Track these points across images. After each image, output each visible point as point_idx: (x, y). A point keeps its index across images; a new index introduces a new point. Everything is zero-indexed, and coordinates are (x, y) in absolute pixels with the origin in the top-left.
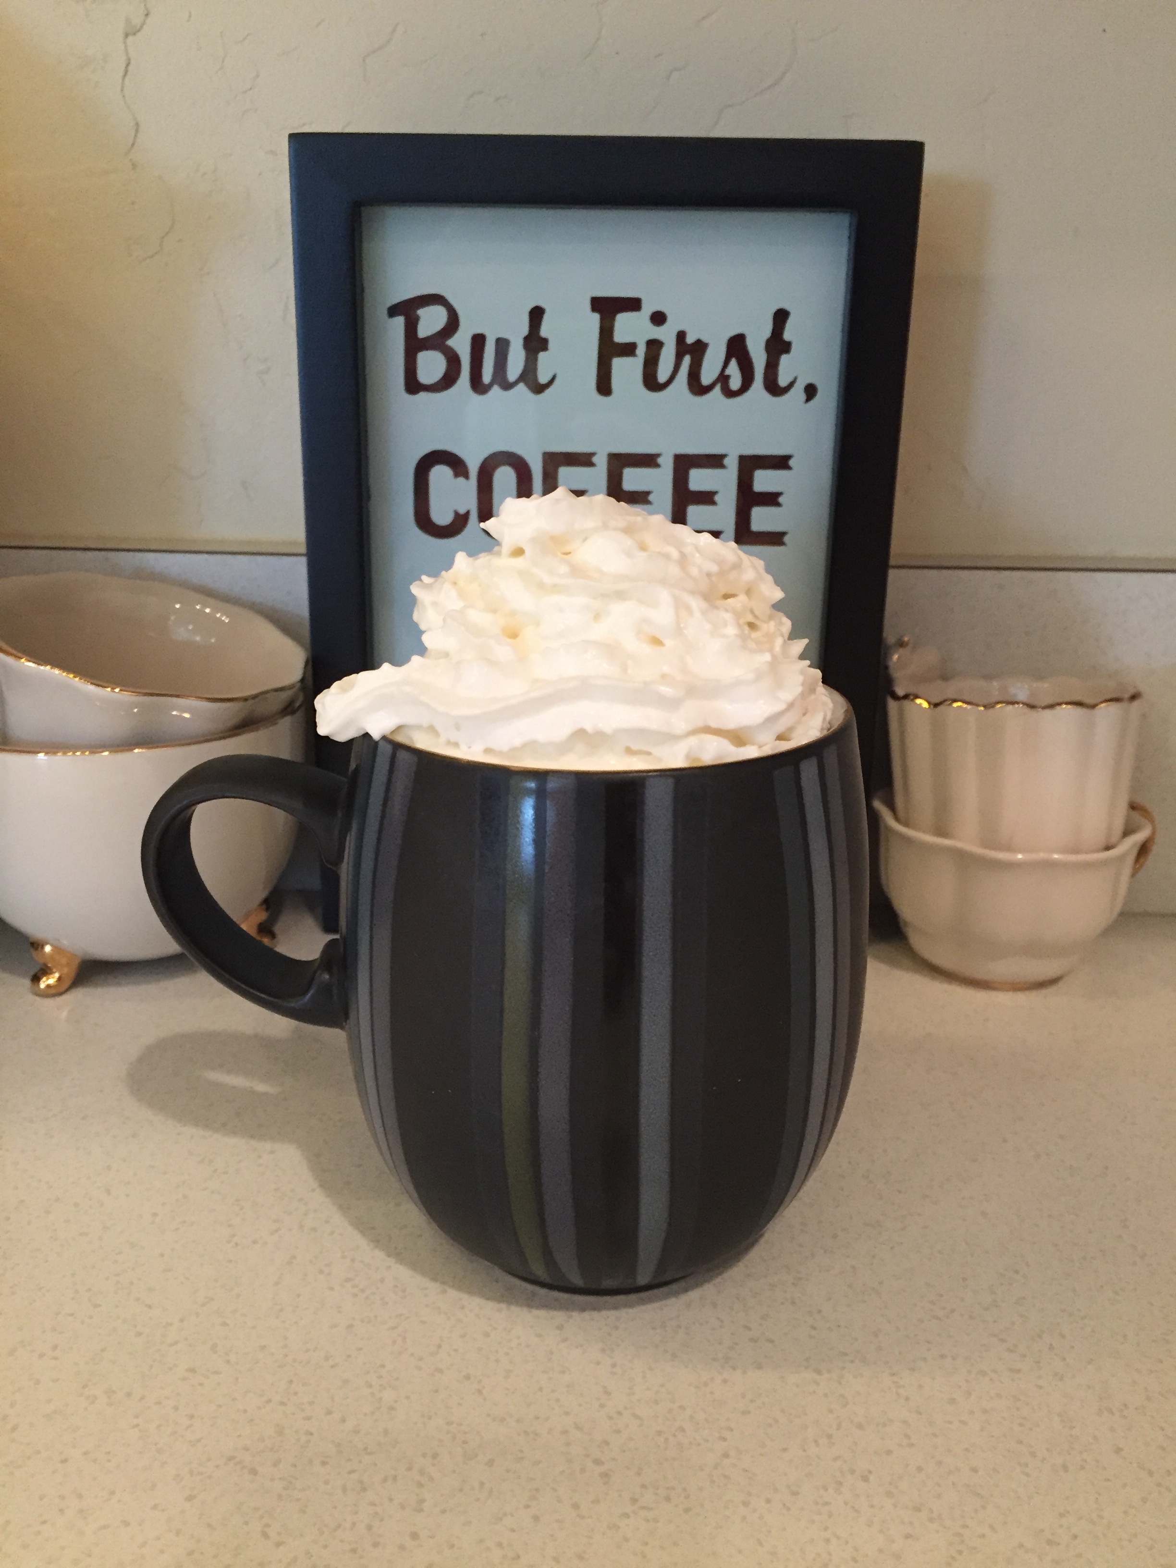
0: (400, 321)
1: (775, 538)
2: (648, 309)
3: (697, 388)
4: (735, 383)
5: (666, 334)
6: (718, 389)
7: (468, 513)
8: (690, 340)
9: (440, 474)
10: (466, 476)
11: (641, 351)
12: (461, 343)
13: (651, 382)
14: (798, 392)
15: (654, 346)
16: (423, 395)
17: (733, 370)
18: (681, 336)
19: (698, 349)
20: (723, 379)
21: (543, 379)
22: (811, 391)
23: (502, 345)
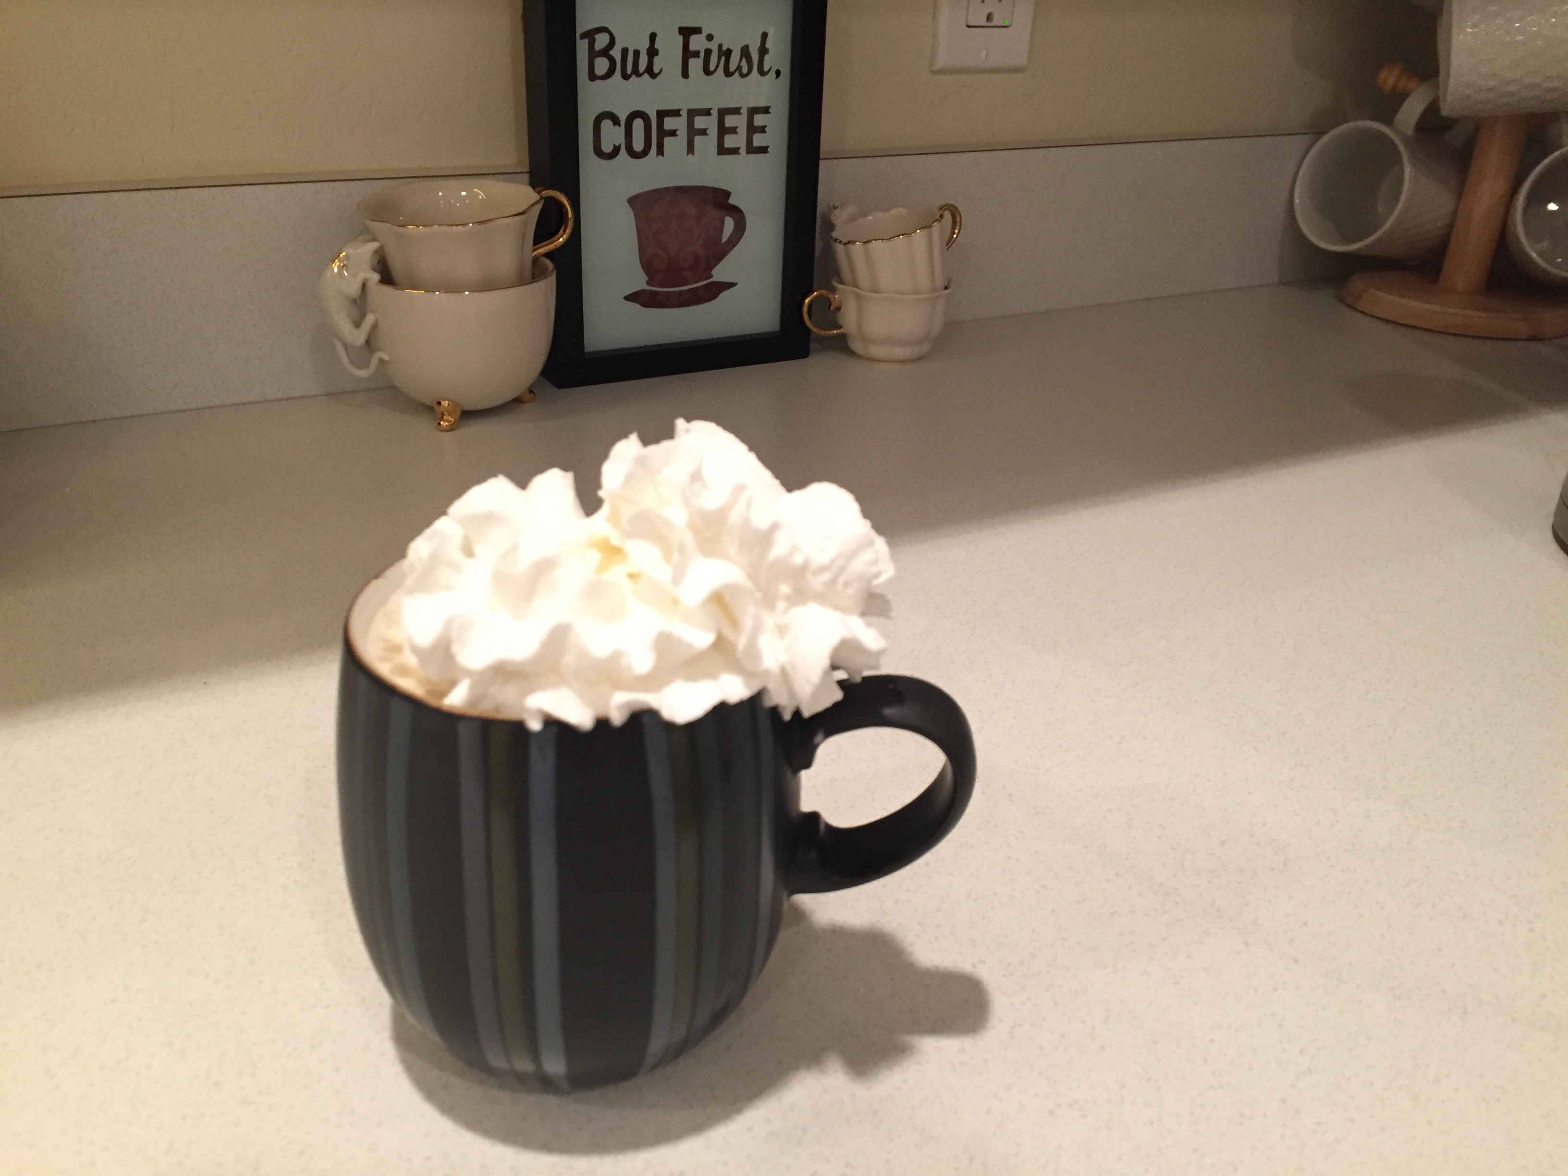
0: (586, 41)
1: (764, 150)
2: (705, 33)
3: (728, 74)
4: (745, 70)
5: (713, 46)
6: (737, 74)
7: (620, 145)
8: (724, 48)
9: (606, 124)
10: (620, 126)
11: (702, 55)
12: (616, 53)
13: (707, 71)
14: (773, 72)
15: (708, 52)
16: (598, 82)
17: (744, 63)
18: (720, 46)
19: (728, 53)
20: (739, 68)
21: (656, 71)
22: (778, 73)
23: (637, 53)
